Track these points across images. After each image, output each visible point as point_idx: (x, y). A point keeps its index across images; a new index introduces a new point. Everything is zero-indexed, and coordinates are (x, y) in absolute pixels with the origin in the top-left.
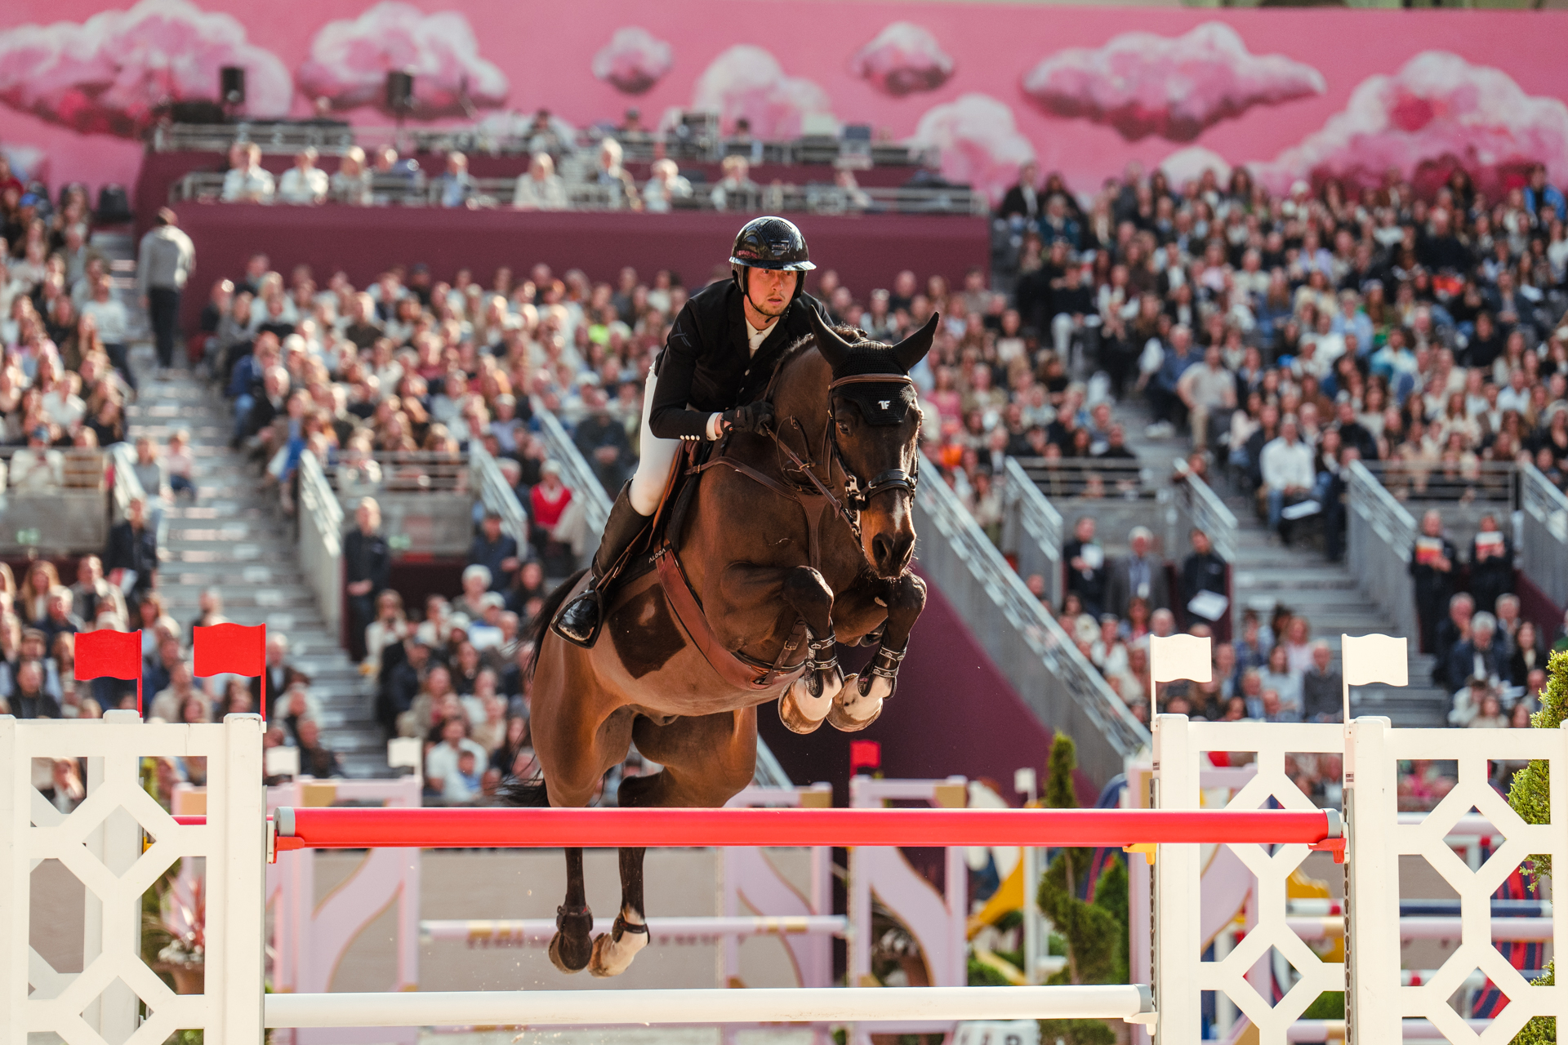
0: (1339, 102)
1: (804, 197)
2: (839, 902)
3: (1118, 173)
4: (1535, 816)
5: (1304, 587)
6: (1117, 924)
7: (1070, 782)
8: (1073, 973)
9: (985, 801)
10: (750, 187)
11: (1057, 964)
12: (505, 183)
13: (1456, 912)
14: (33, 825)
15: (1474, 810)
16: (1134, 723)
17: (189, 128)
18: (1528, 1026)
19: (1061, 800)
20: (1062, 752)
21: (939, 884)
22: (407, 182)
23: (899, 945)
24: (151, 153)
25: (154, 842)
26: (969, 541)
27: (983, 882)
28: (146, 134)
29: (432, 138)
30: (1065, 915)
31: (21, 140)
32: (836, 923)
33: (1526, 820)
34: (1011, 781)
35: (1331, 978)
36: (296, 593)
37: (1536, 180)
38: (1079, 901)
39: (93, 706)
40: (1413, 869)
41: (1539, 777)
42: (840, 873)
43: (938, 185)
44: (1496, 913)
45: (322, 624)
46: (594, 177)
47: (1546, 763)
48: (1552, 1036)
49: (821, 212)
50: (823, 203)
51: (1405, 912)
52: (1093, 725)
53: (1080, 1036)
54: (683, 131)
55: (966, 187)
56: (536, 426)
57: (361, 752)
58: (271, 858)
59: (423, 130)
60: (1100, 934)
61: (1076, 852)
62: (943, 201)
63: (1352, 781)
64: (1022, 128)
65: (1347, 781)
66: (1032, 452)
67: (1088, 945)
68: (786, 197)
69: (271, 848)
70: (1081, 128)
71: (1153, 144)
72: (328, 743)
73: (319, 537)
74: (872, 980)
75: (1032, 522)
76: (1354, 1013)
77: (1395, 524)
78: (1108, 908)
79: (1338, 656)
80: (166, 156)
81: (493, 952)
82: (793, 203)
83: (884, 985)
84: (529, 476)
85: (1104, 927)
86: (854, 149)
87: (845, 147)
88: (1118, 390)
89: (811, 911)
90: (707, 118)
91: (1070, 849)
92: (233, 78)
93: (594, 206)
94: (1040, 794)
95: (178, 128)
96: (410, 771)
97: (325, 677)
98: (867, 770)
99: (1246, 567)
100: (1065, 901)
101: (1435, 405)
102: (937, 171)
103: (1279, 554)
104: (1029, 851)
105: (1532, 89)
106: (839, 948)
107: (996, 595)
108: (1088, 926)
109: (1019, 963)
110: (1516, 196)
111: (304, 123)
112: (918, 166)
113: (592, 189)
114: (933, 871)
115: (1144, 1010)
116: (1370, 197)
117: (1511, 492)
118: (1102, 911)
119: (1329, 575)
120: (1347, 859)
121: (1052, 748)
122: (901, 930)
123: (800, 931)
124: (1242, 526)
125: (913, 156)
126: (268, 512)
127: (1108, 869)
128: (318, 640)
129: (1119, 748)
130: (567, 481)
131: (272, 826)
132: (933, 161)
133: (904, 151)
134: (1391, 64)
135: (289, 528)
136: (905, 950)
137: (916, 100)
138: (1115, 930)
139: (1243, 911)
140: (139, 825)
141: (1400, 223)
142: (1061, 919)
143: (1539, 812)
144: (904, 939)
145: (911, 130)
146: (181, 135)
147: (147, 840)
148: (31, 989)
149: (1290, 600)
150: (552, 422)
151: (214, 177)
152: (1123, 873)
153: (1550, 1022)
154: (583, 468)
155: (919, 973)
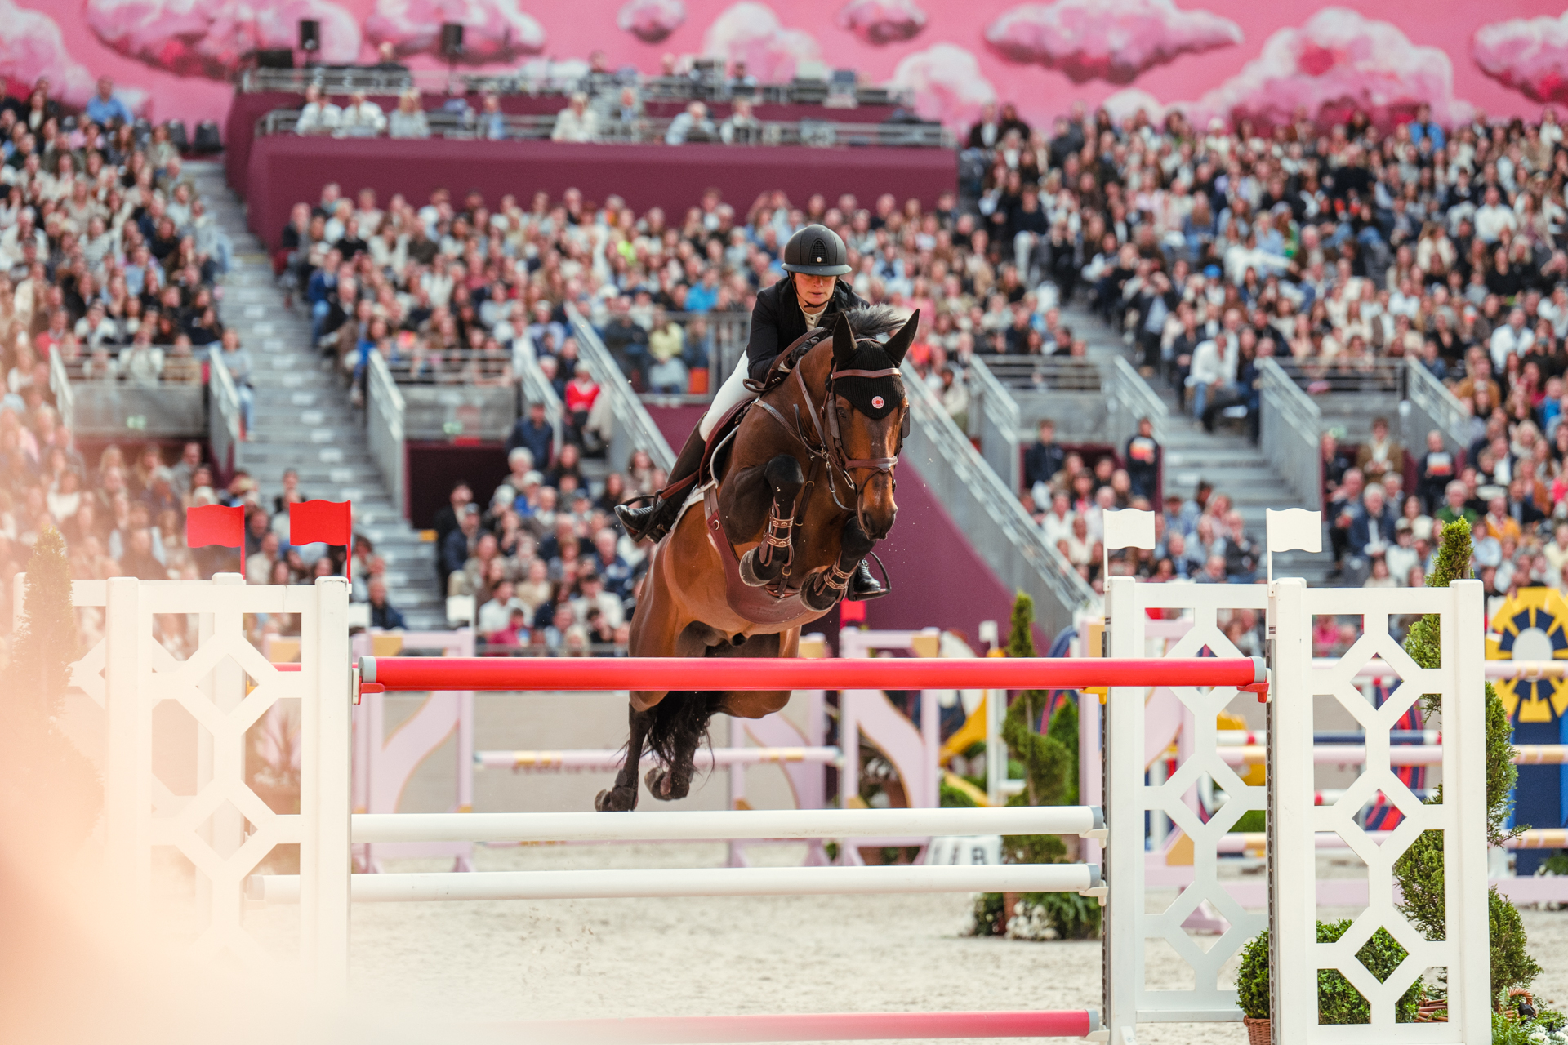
0: (1254, 50)
1: (798, 132)
2: (832, 737)
3: (1065, 112)
4: (1427, 661)
5: (1223, 465)
6: (1068, 753)
7: (1029, 634)
8: (1032, 796)
9: (955, 651)
10: (753, 123)
11: (1017, 787)
12: (544, 119)
13: (1360, 741)
14: (154, 671)
15: (1377, 656)
16: (1080, 580)
17: (272, 72)
18: (1420, 838)
19: (1023, 649)
20: (1022, 608)
21: (916, 719)
22: (459, 119)
23: (882, 771)
24: (240, 95)
25: (257, 685)
26: (939, 427)
27: (952, 719)
28: (235, 78)
29: (480, 80)
30: (1025, 746)
31: (130, 82)
32: (829, 754)
33: (1420, 665)
34: (976, 632)
35: (1256, 799)
36: (364, 471)
37: (1423, 115)
38: (1036, 735)
39: (193, 570)
40: (1324, 705)
41: (1431, 628)
42: (833, 712)
43: (913, 121)
44: (1395, 742)
45: (388, 498)
46: (617, 114)
47: (1437, 617)
48: (1440, 847)
49: (812, 144)
50: (814, 137)
51: (1319, 741)
52: (1046, 586)
53: (1037, 848)
54: (694, 75)
55: (937, 123)
56: (570, 332)
57: (421, 607)
58: (356, 700)
59: (474, 73)
60: (1054, 762)
61: (1034, 693)
62: (917, 135)
63: (1274, 633)
64: (985, 72)
65: (1270, 633)
66: (994, 351)
67: (1044, 771)
68: (784, 132)
69: (356, 692)
70: (1035, 72)
71: (1097, 86)
72: (397, 600)
73: (385, 424)
74: (860, 802)
75: (994, 410)
76: (1275, 829)
77: (1302, 413)
78: (1061, 740)
79: (1262, 526)
80: (253, 96)
81: (534, 778)
82: (789, 137)
83: (871, 807)
84: (564, 372)
85: (1058, 756)
86: (842, 91)
87: (834, 88)
88: (1065, 298)
89: (807, 743)
90: (715, 64)
91: (1030, 692)
92: (309, 30)
93: (619, 139)
94: (1002, 644)
95: (262, 72)
96: (465, 624)
97: (389, 543)
98: (854, 623)
99: (1176, 449)
100: (1025, 734)
101: (1337, 310)
102: (912, 110)
103: (1203, 439)
104: (992, 693)
105: (1417, 40)
106: (832, 775)
107: (962, 473)
108: (1045, 755)
109: (983, 786)
110: (1402, 130)
111: (370, 68)
112: (895, 105)
113: (618, 125)
114: (911, 708)
115: (1097, 826)
116: (1280, 134)
117: (1399, 385)
118: (1055, 742)
119: (1247, 456)
120: (1269, 699)
121: (1015, 604)
122: (883, 759)
123: (798, 760)
124: (1172, 414)
125: (891, 97)
126: (341, 402)
127: (1060, 706)
128: (384, 512)
129: (1067, 603)
130: (595, 376)
131: (356, 671)
132: (909, 101)
133: (884, 93)
134: (1298, 19)
135: (359, 416)
136: (887, 776)
137: (894, 48)
138: (1066, 758)
139: (1176, 742)
140: (243, 670)
141: (1307, 156)
142: (1021, 749)
143: (1430, 658)
144: (887, 765)
145: (890, 75)
146: (265, 78)
147: (250, 683)
148: (154, 809)
149: (1211, 476)
150: (583, 326)
151: (291, 114)
152: (1073, 710)
153: (1439, 834)
154: (609, 364)
155: (899, 797)
